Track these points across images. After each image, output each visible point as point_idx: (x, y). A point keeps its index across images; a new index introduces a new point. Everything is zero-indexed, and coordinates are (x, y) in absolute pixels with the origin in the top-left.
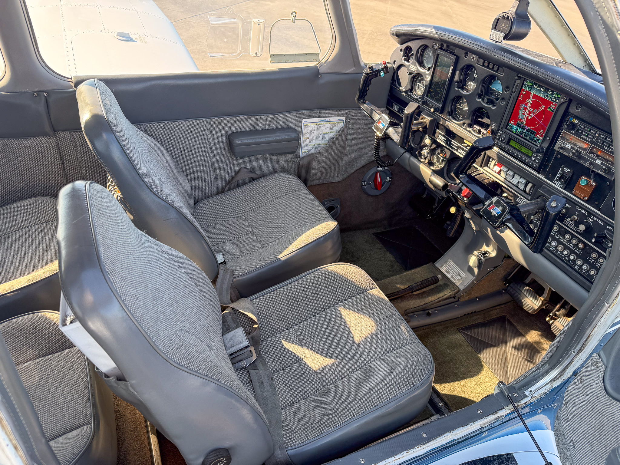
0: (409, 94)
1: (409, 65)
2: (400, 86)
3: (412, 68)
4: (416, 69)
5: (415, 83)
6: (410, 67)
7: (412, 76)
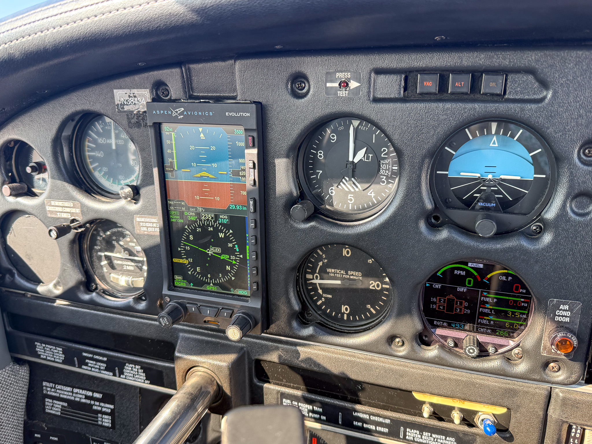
0: (86, 297)
1: (42, 206)
2: (38, 281)
3: (60, 209)
4: (78, 211)
5: (91, 257)
6: (48, 208)
7: (70, 236)
